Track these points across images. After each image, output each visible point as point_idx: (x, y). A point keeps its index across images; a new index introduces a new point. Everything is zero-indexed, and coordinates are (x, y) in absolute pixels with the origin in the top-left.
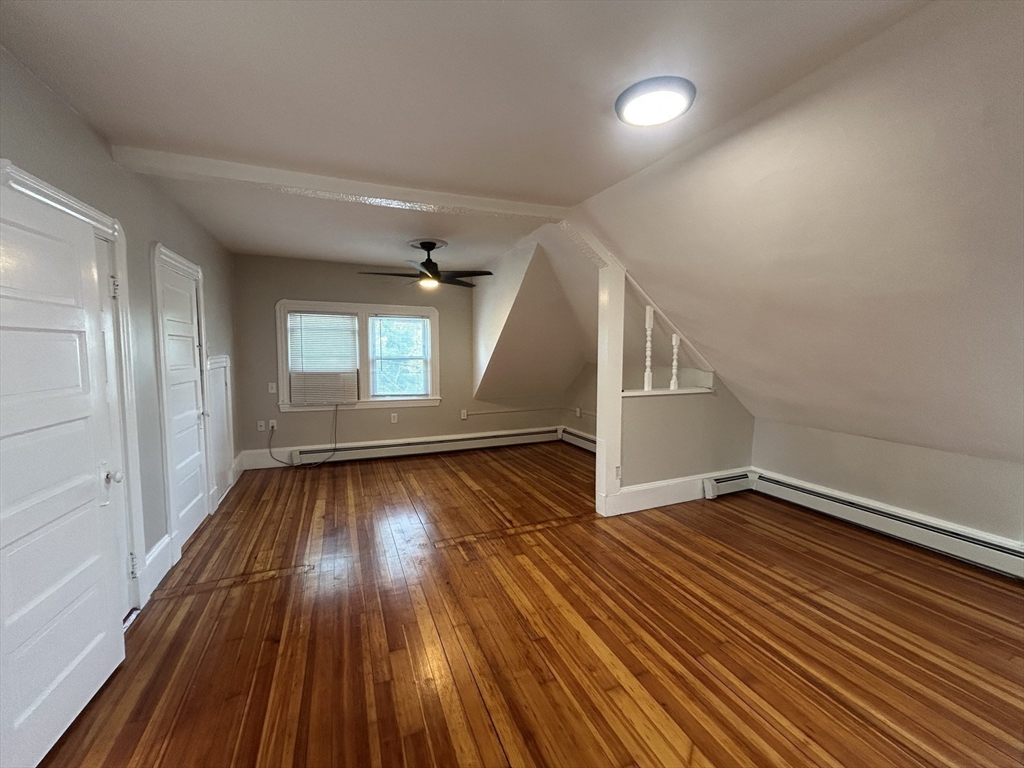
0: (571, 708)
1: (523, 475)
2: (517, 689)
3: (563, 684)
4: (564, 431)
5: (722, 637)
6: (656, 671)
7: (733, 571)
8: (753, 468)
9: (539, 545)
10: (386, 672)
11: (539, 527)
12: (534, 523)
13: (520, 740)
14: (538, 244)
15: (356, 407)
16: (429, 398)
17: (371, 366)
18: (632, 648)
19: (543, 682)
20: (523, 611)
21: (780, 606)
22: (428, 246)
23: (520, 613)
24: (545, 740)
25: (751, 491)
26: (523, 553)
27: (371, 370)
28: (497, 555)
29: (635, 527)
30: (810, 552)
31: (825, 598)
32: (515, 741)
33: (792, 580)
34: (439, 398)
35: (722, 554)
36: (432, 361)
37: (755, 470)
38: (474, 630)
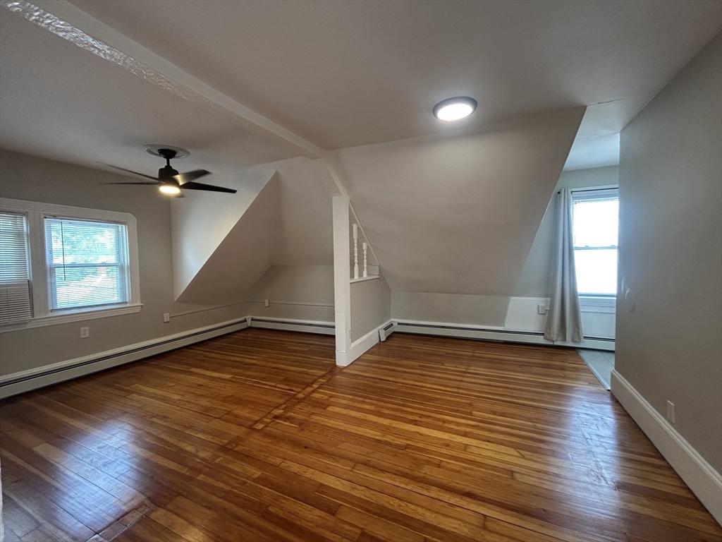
0: (465, 468)
1: (256, 358)
2: (432, 478)
3: (448, 461)
4: (252, 320)
5: (468, 402)
6: (468, 430)
7: (434, 372)
8: (392, 320)
9: (331, 397)
10: (350, 528)
11: (315, 386)
12: (310, 385)
13: (468, 499)
14: (276, 171)
15: (29, 326)
16: (128, 305)
17: (48, 275)
18: (446, 425)
19: (439, 466)
20: (377, 438)
21: (465, 379)
22: (168, 154)
23: (377, 440)
24: (477, 491)
25: (394, 332)
26: (328, 406)
27: (49, 280)
28: (313, 414)
29: (368, 366)
30: (447, 353)
31: (472, 369)
32: (468, 501)
33: (456, 367)
34: (139, 304)
35: (420, 366)
36: (131, 268)
37: (395, 320)
38: (365, 464)
